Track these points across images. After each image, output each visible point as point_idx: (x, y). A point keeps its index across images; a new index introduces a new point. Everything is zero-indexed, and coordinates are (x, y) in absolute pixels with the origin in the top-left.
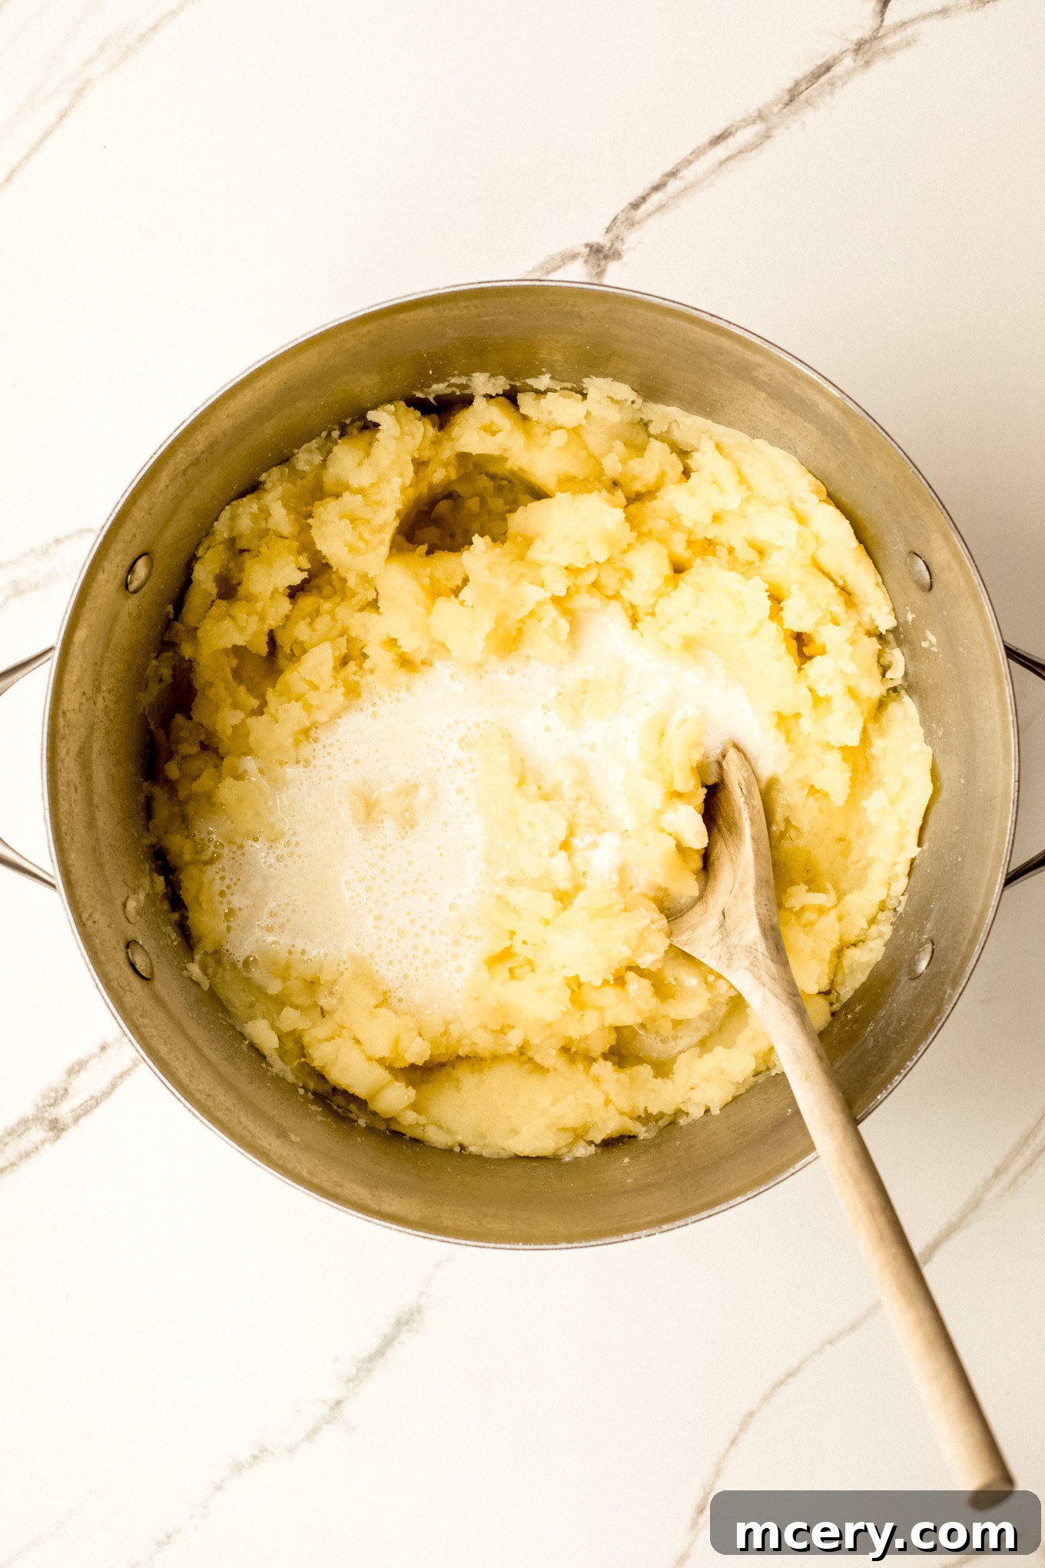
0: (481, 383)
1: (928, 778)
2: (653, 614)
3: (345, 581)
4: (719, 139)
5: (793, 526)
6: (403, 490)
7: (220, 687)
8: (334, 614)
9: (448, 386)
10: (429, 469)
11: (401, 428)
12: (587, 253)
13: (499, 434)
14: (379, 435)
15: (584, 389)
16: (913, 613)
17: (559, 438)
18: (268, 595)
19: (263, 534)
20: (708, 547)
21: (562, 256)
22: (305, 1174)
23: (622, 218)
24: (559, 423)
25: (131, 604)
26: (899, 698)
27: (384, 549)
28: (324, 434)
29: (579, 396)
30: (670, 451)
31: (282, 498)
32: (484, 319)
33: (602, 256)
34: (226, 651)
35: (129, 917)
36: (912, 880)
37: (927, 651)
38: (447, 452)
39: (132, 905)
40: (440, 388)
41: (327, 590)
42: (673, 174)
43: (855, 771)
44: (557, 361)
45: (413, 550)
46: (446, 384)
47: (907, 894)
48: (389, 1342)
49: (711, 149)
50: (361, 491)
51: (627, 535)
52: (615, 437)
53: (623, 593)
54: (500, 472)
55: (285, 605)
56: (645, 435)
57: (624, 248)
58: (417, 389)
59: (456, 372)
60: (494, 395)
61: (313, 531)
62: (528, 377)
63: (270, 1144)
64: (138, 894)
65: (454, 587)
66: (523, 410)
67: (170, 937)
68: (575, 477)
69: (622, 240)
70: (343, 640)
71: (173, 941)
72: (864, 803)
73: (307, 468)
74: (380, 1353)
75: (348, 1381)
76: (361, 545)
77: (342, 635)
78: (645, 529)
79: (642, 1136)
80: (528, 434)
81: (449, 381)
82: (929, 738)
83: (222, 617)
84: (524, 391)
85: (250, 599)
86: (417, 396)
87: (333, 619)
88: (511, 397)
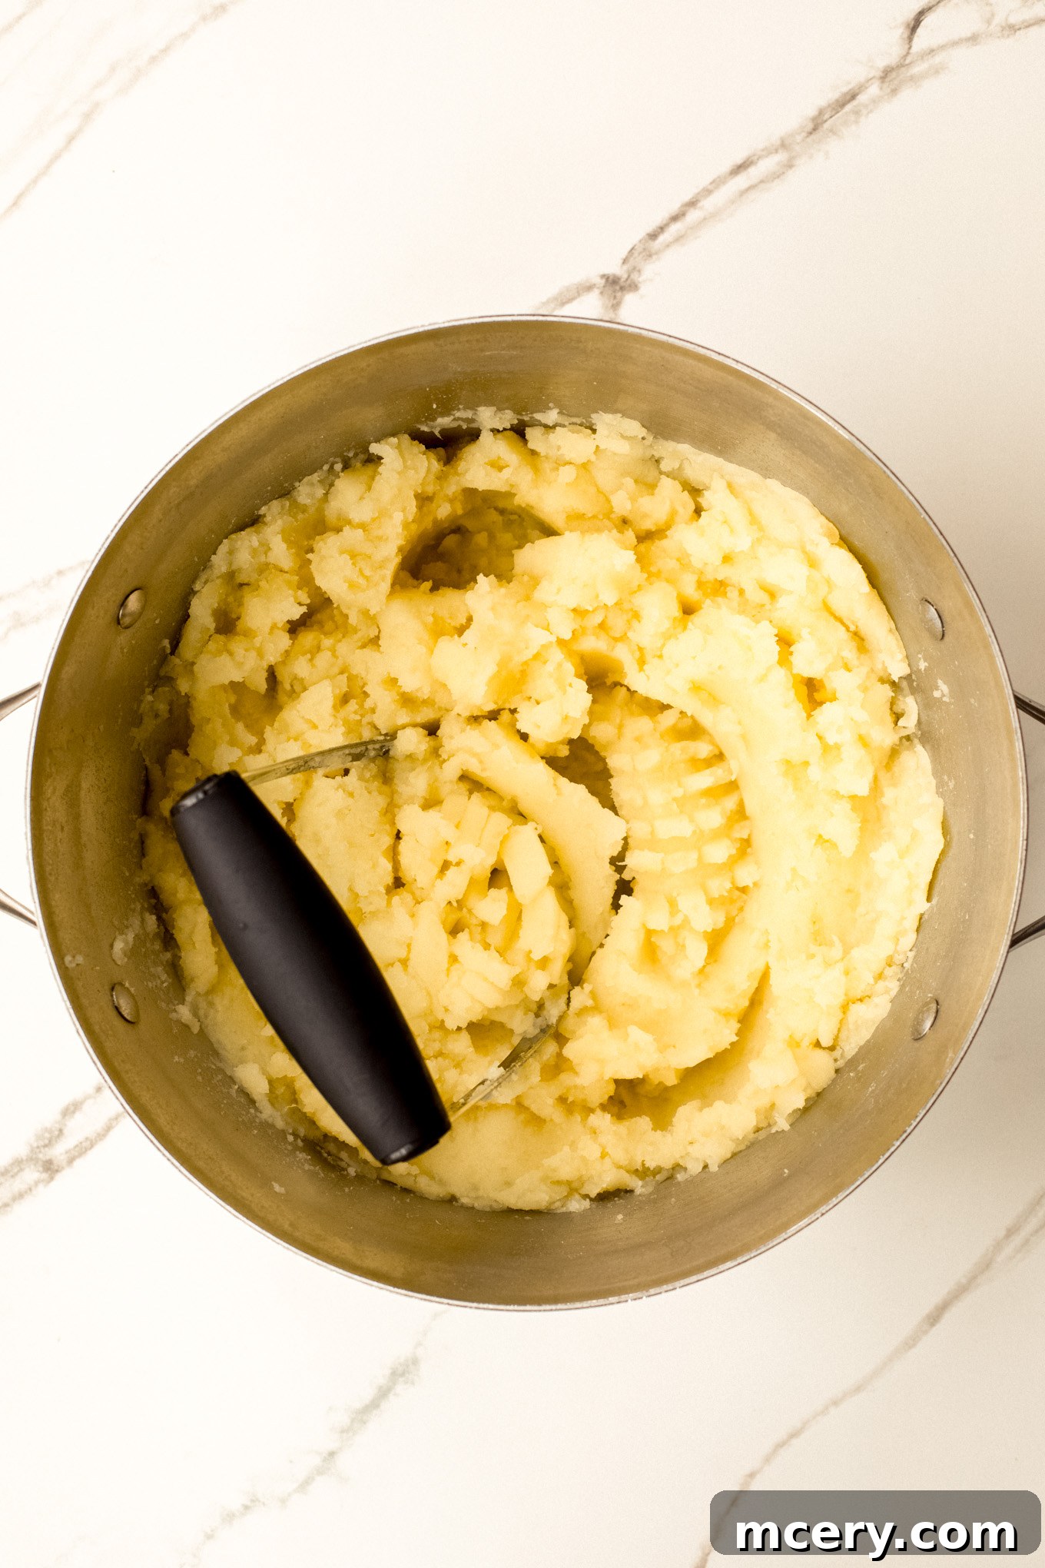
0: (487, 417)
1: (940, 831)
2: (660, 657)
3: (346, 616)
4: (740, 168)
5: (803, 570)
6: (406, 525)
7: (218, 723)
8: (335, 651)
9: (454, 419)
10: (434, 505)
11: (404, 461)
12: (602, 285)
13: (504, 471)
14: (381, 469)
15: (593, 424)
16: (925, 661)
17: (567, 474)
18: (267, 630)
19: (264, 569)
20: (719, 588)
21: (578, 288)
22: (286, 1226)
23: (639, 248)
24: (567, 459)
25: (124, 639)
26: (911, 747)
27: (386, 586)
28: (326, 467)
29: (590, 431)
30: (681, 488)
31: (283, 532)
32: (487, 353)
33: (618, 288)
34: (223, 687)
35: (116, 959)
36: (921, 935)
37: (939, 700)
38: (452, 488)
39: (119, 946)
40: (444, 422)
41: (329, 626)
42: (692, 204)
43: (864, 821)
44: (564, 396)
45: (417, 587)
46: (452, 417)
47: (914, 949)
48: (384, 1393)
49: (732, 178)
50: (363, 526)
51: (638, 576)
52: (625, 473)
53: (630, 634)
54: (509, 507)
55: (285, 641)
56: (656, 473)
57: (640, 279)
58: (421, 423)
59: (461, 407)
60: (501, 429)
61: (313, 567)
62: (536, 412)
63: (252, 1195)
64: (126, 935)
65: (458, 626)
66: (531, 445)
67: (159, 978)
68: (584, 514)
69: (639, 271)
70: (344, 678)
71: (163, 983)
72: (873, 855)
73: (308, 501)
74: (374, 1405)
75: (342, 1432)
76: (361, 581)
77: (342, 673)
78: (653, 569)
79: (638, 1191)
80: (536, 470)
81: (454, 415)
82: (941, 789)
83: (219, 653)
84: (531, 426)
85: (248, 634)
86: (422, 429)
87: (334, 655)
88: (519, 431)
